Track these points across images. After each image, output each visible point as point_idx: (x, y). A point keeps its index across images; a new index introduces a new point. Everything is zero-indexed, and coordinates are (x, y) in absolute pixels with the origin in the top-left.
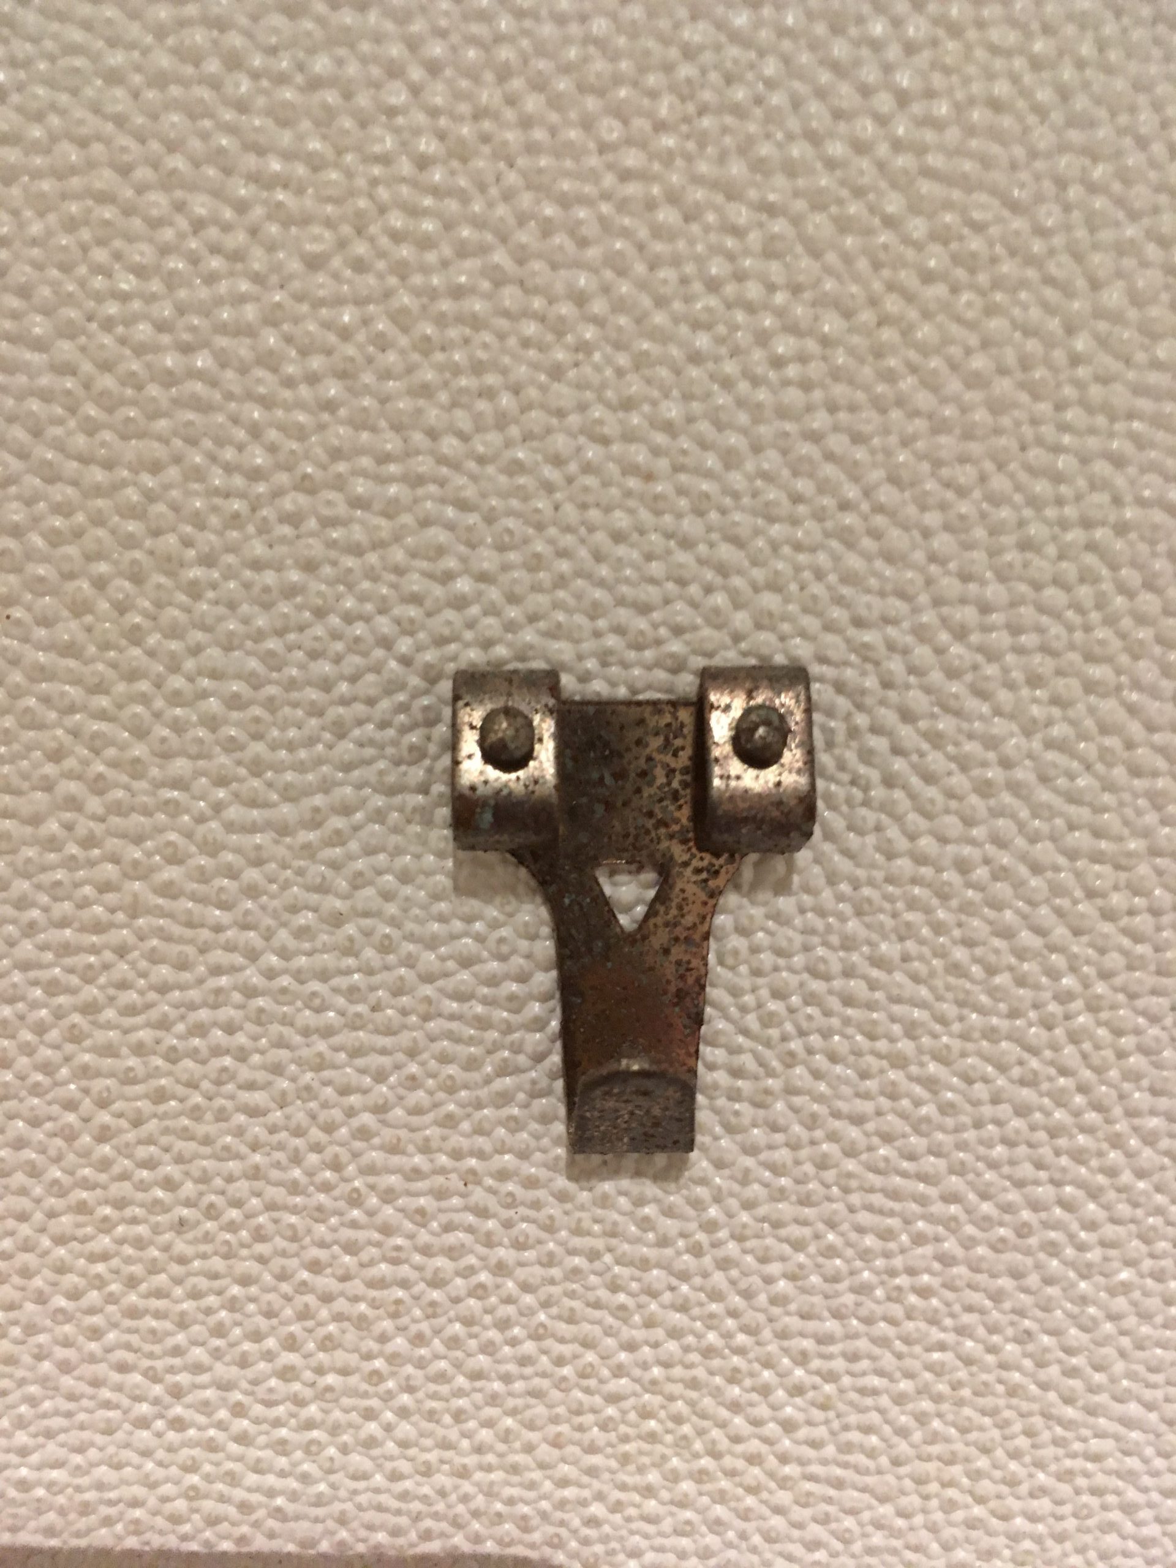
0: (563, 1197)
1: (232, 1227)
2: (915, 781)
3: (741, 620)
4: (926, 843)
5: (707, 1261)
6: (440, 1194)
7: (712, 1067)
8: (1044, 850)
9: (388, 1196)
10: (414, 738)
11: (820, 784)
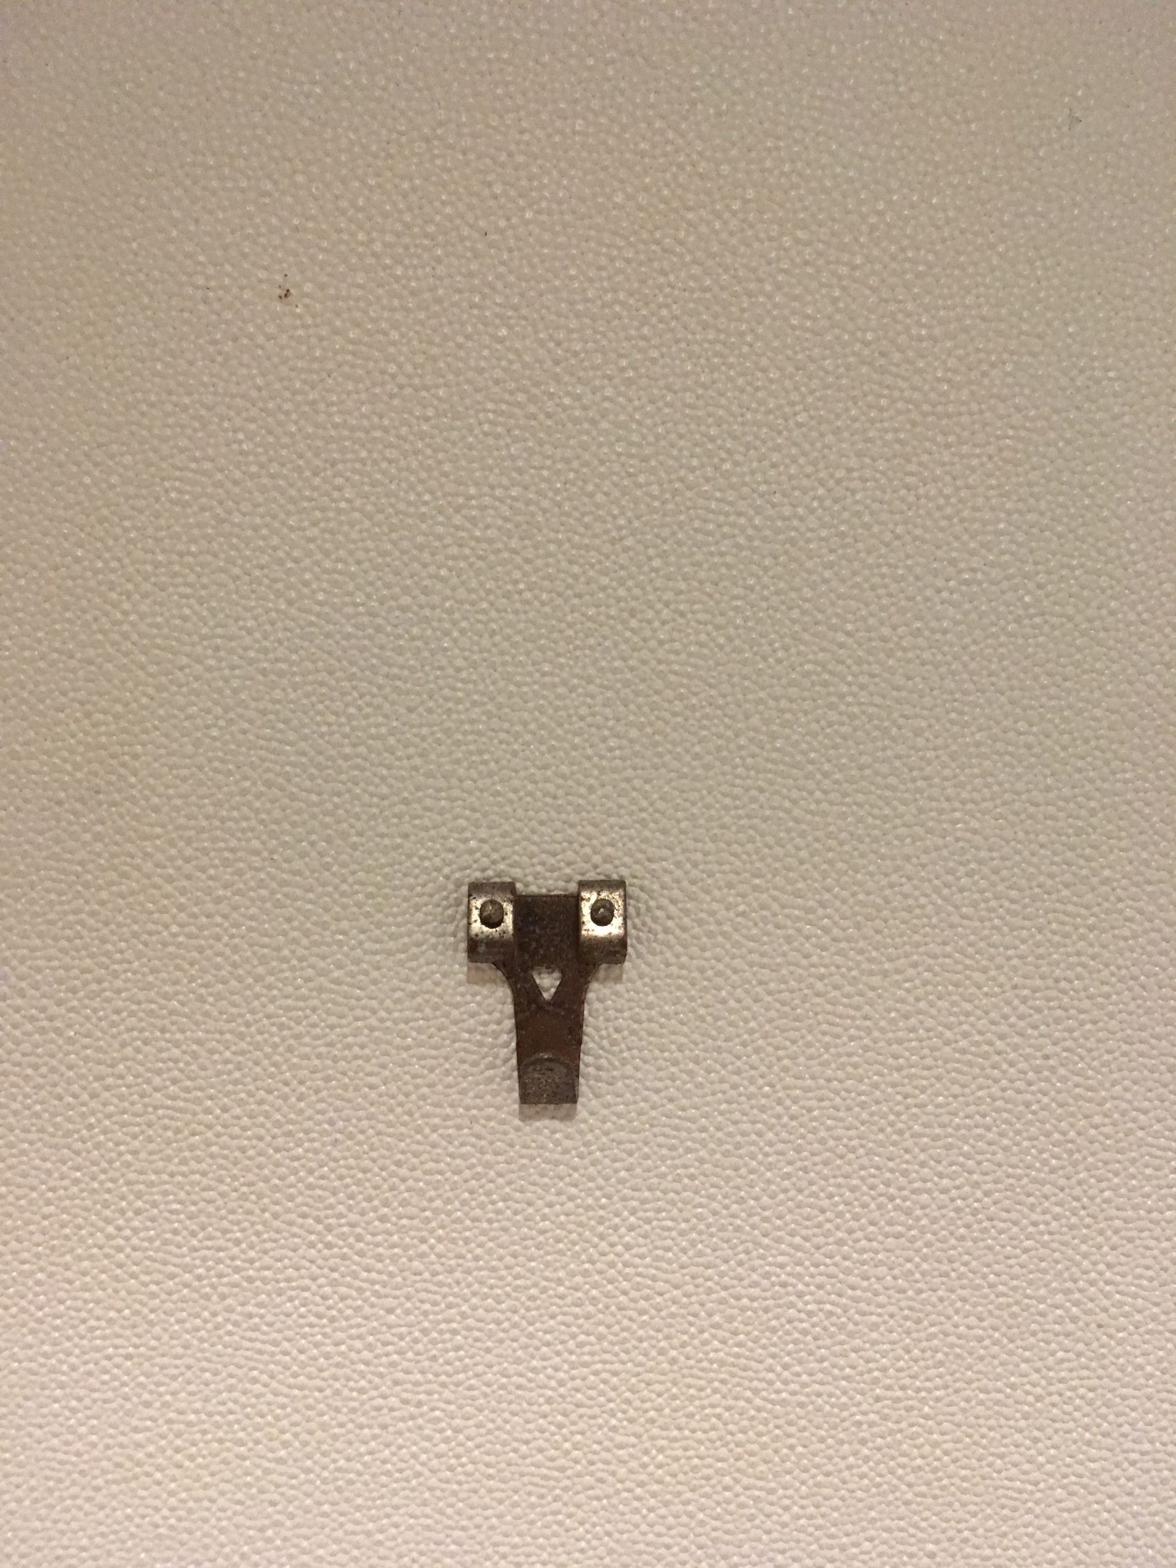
0: (517, 1129)
1: (360, 1144)
2: (678, 932)
3: (597, 859)
4: (684, 959)
5: (587, 1161)
6: (459, 1128)
7: (587, 1065)
8: (737, 962)
9: (434, 1129)
10: (450, 912)
11: (632, 932)
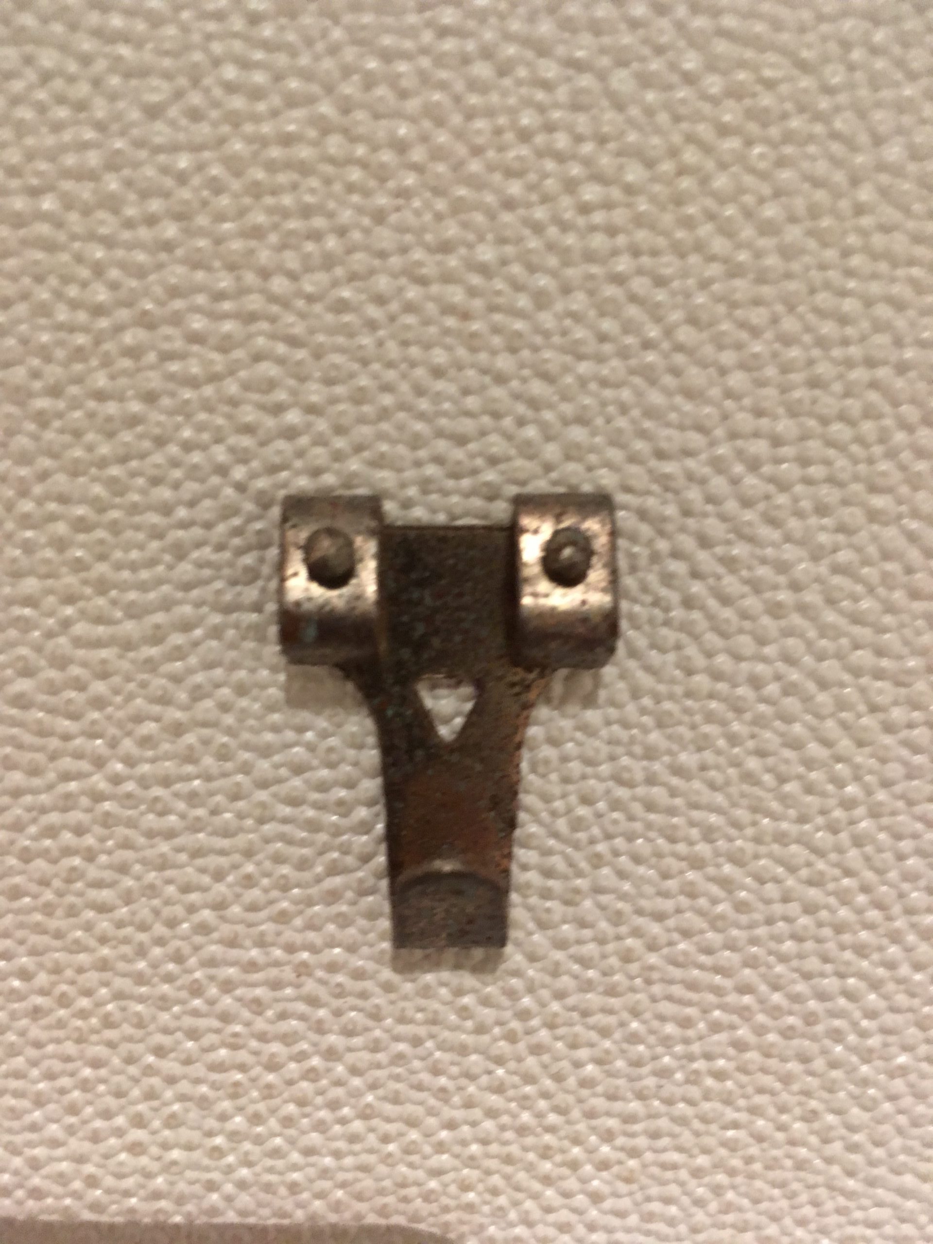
0: (388, 987)
2: (712, 603)
3: (551, 451)
4: (722, 661)
5: (521, 1046)
6: (276, 985)
7: (525, 867)
8: (830, 668)
9: (227, 986)
10: (248, 560)
11: (624, 605)
